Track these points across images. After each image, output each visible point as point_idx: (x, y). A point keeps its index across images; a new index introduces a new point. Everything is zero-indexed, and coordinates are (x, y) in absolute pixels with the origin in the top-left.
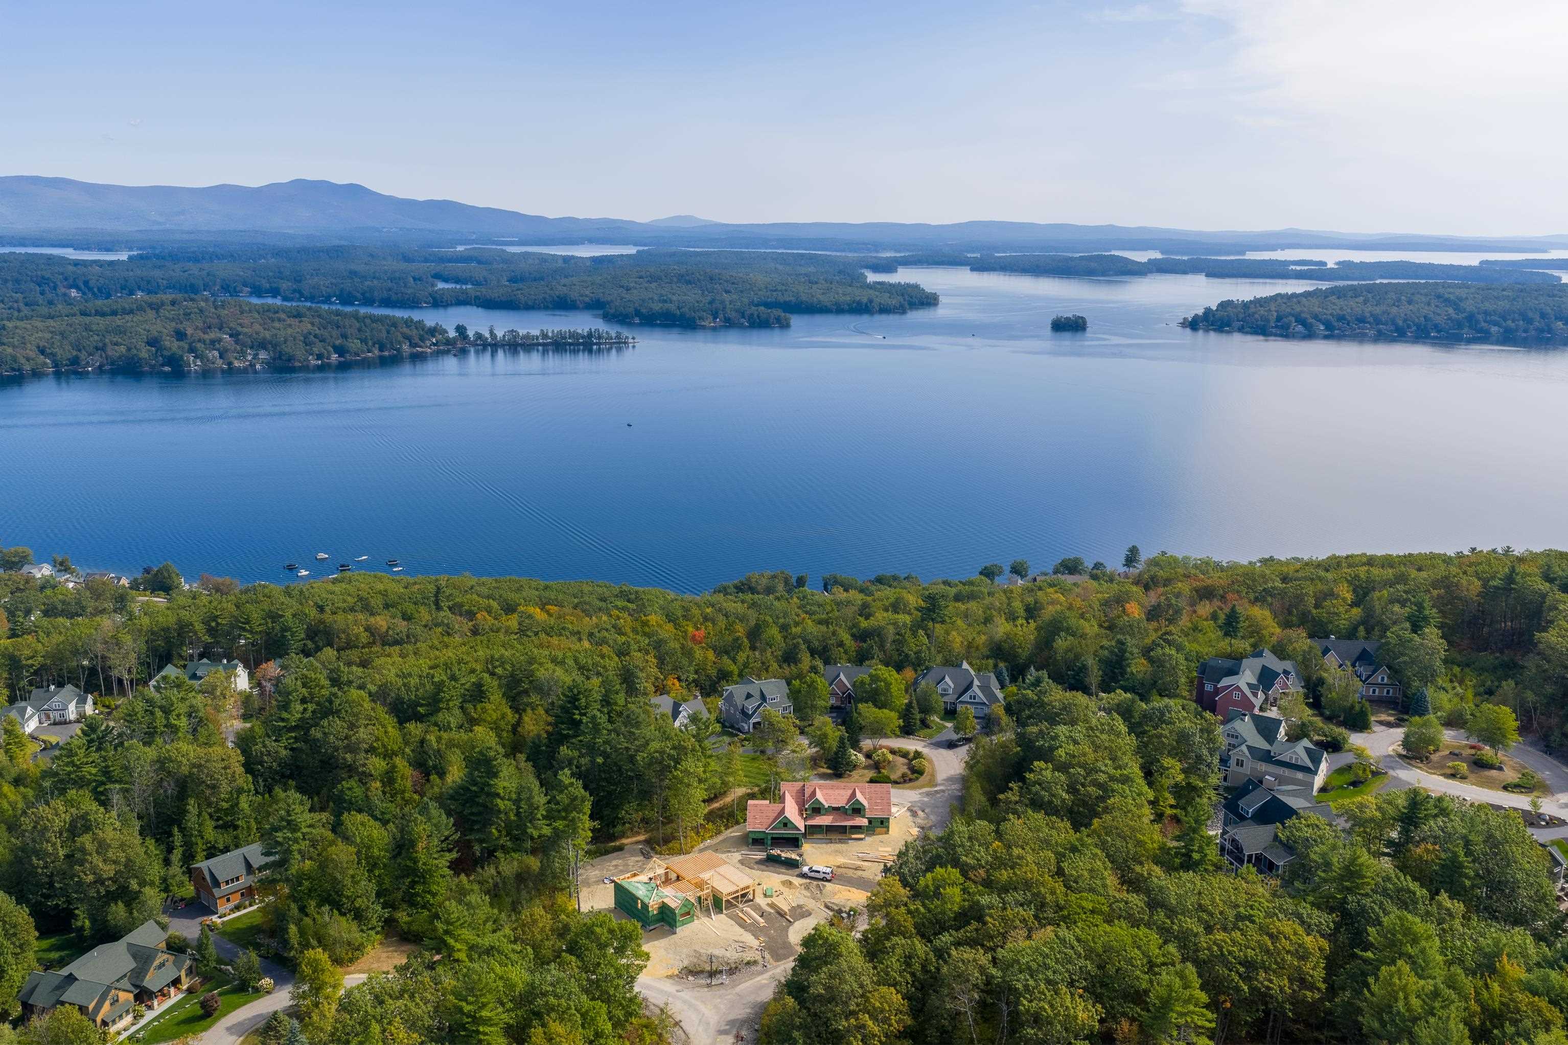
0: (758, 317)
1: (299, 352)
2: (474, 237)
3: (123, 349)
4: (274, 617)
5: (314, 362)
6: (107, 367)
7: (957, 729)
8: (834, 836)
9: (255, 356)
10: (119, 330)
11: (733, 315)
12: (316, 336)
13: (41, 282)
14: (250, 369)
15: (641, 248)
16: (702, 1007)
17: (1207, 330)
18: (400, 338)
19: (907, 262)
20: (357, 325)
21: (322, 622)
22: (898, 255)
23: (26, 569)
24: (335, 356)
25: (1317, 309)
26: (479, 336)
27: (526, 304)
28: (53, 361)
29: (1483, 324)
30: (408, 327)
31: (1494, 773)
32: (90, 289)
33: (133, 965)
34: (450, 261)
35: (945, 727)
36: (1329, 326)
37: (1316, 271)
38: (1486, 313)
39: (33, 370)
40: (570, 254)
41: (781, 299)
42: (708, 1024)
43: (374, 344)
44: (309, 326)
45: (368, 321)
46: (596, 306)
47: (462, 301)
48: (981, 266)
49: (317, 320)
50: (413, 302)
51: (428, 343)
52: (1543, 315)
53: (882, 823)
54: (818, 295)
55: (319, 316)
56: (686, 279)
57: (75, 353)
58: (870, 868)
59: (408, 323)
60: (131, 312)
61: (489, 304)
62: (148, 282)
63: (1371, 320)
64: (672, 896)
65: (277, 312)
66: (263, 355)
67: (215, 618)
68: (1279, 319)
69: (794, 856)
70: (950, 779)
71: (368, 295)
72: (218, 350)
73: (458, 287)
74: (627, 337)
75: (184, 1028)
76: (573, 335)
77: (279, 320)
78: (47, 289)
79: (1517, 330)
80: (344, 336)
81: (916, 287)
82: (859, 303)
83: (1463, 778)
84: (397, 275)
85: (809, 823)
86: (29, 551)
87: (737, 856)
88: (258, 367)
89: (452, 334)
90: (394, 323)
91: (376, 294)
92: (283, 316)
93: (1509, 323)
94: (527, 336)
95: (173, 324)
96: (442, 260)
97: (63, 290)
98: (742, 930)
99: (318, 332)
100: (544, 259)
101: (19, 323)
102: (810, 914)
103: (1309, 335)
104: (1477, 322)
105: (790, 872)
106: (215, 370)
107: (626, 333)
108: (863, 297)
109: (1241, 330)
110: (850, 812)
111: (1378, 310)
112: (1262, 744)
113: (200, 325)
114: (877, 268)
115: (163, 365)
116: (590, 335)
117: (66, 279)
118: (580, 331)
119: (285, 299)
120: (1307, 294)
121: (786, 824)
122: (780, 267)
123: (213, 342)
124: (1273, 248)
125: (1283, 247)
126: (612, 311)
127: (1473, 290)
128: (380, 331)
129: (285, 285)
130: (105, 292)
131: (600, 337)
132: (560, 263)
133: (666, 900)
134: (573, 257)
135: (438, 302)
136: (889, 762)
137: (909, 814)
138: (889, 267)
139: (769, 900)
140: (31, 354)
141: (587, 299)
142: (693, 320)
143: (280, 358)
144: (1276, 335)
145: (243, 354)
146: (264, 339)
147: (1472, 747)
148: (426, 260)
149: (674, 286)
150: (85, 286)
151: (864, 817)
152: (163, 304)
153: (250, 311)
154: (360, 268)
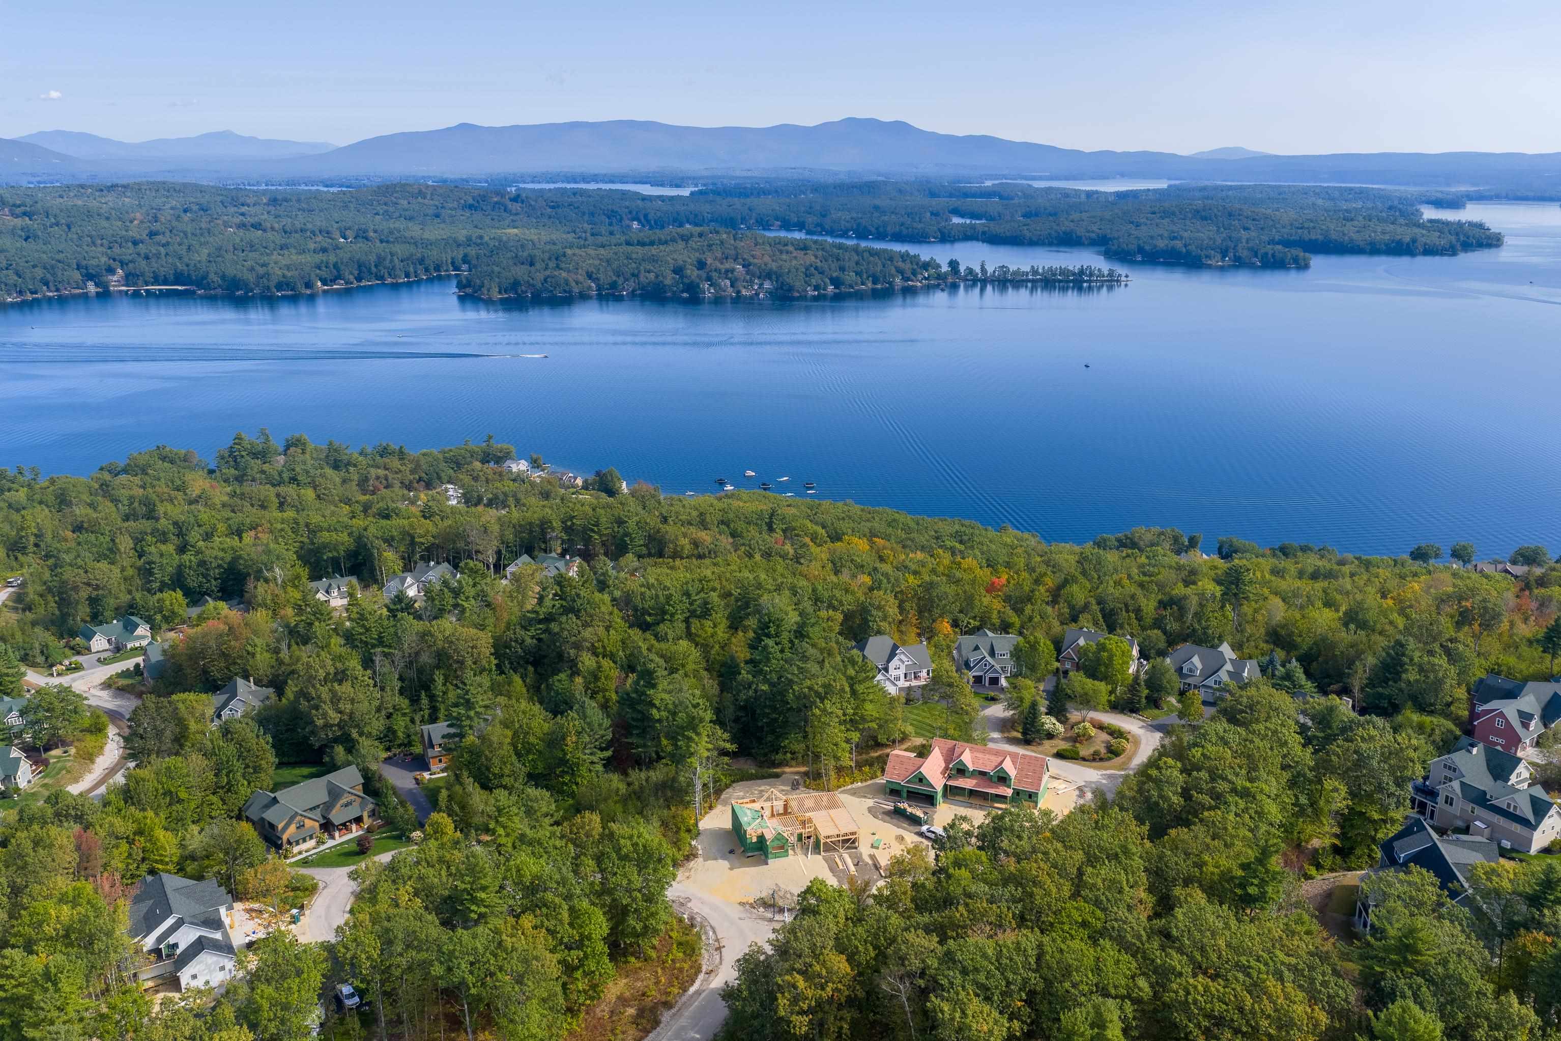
0: (1273, 256)
1: (798, 284)
2: (1006, 172)
3: (652, 276)
4: (620, 522)
5: (811, 293)
6: (639, 292)
8: (975, 802)
9: (761, 285)
10: (654, 260)
11: (1244, 254)
12: (816, 268)
13: (611, 215)
15: (1173, 182)
18: (893, 271)
19: (1480, 198)
20: (856, 258)
23: (508, 463)
24: (831, 288)
26: (970, 271)
27: (1030, 239)
28: (598, 285)
30: (904, 261)
32: (648, 221)
33: (326, 798)
34: (974, 195)
35: (1177, 710)
39: (580, 293)
41: (1306, 237)
43: (868, 277)
44: (813, 258)
46: (1101, 242)
47: (968, 236)
49: (820, 253)
50: (923, 237)
51: (920, 277)
53: (1030, 796)
54: (1351, 232)
55: (823, 249)
56: (1202, 215)
57: (614, 278)
59: (905, 257)
60: (666, 242)
61: (994, 240)
62: (696, 215)
64: (770, 828)
65: (786, 245)
66: (767, 285)
69: (919, 813)
71: (881, 229)
72: (730, 279)
73: (968, 221)
74: (1120, 275)
75: (342, 859)
76: (1064, 272)
77: (787, 252)
78: (614, 220)
80: (842, 269)
81: (1480, 226)
84: (916, 210)
85: (950, 783)
86: (513, 449)
87: (870, 802)
88: (762, 295)
89: (945, 268)
90: (891, 257)
91: (889, 228)
92: (791, 248)
94: (1017, 272)
95: (697, 255)
97: (627, 222)
99: (819, 264)
100: (1066, 194)
101: (577, 251)
106: (725, 297)
107: (1121, 270)
108: (1405, 234)
110: (994, 779)
112: (1484, 783)
113: (719, 255)
114: (1439, 204)
115: (683, 292)
116: (1082, 272)
117: (630, 212)
118: (1071, 268)
119: (809, 232)
121: (922, 779)
123: (727, 271)
126: (1114, 248)
128: (876, 264)
129: (810, 220)
130: (660, 224)
131: (1091, 275)
133: (767, 832)
134: (1097, 192)
135: (946, 237)
136: (1090, 737)
137: (1077, 792)
138: (1455, 203)
139: (873, 851)
140: (581, 278)
141: (1093, 235)
142: (1199, 258)
143: (782, 288)
145: (751, 282)
146: (771, 270)
149: (1188, 222)
150: (645, 219)
152: (692, 235)
153: (763, 244)
154: (884, 203)
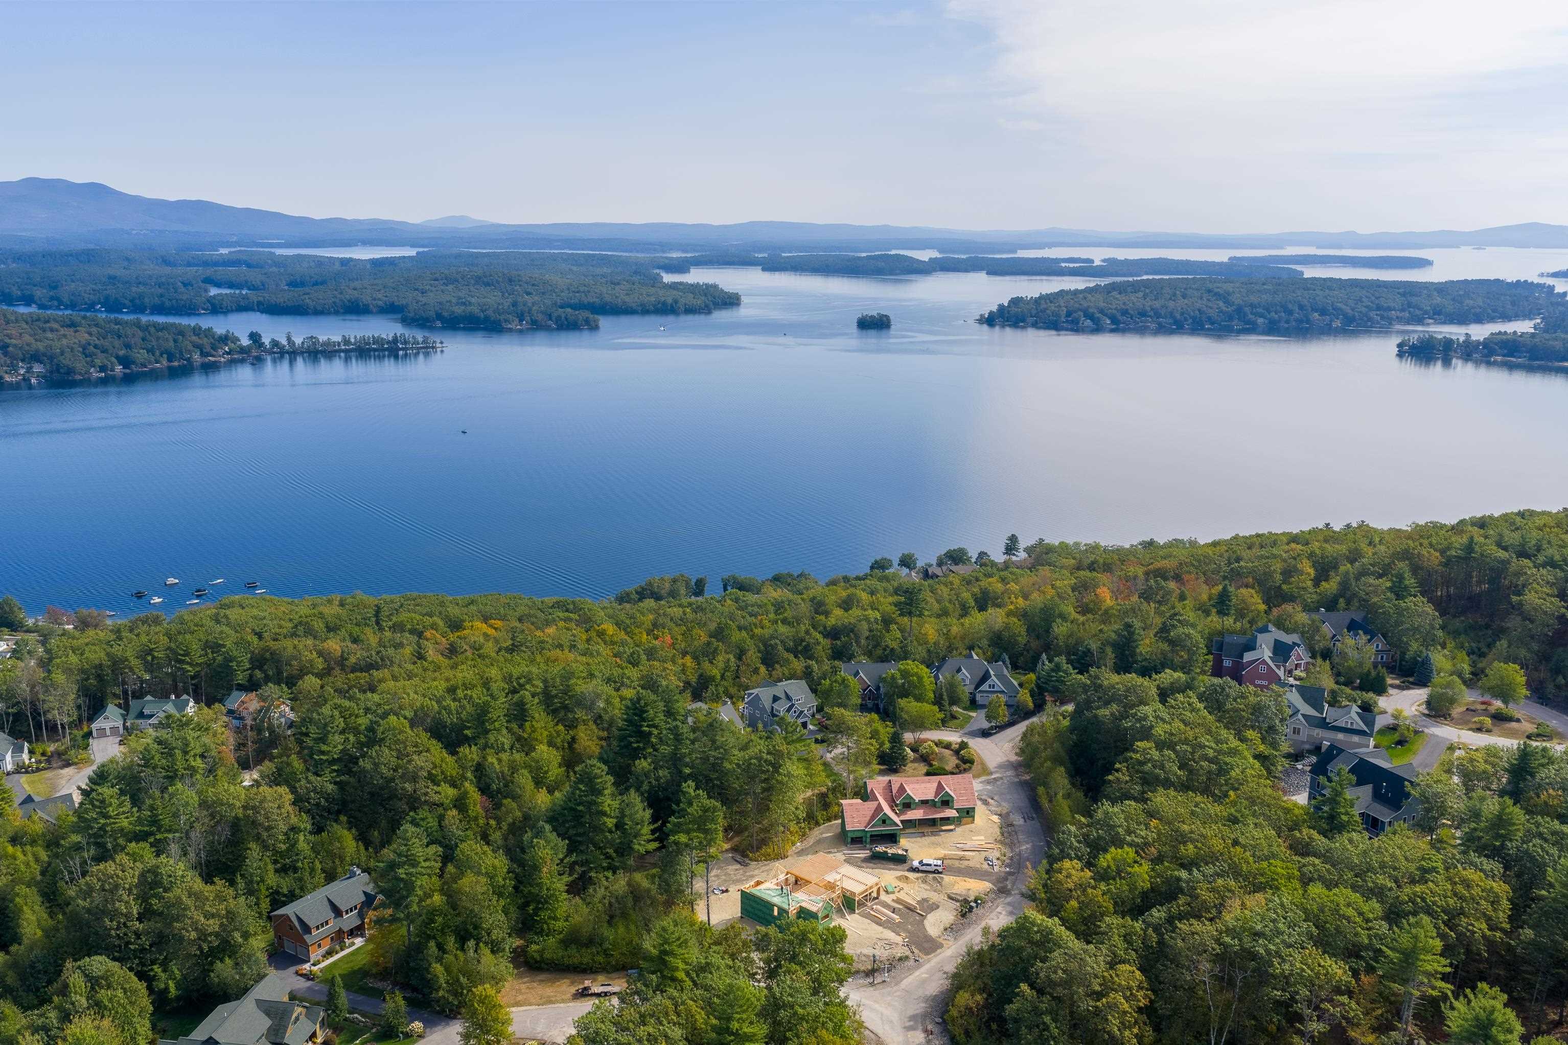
0: (566, 319)
1: (80, 365)
2: (235, 239)
4: (214, 646)
5: (95, 374)
7: (989, 718)
8: (926, 830)
9: (29, 370)
11: (540, 317)
12: (96, 347)
14: (23, 384)
15: (421, 250)
16: (877, 1006)
17: (1003, 326)
18: (190, 347)
19: (698, 262)
20: (141, 334)
21: (267, 649)
22: (689, 255)
24: (119, 368)
25: (1102, 304)
26: (275, 343)
29: (1251, 316)
30: (196, 335)
31: (1514, 725)
33: (267, 1022)
34: (217, 265)
35: (971, 717)
36: (1114, 320)
37: (1085, 269)
38: (1252, 306)
40: (348, 256)
41: (586, 300)
42: (891, 1022)
43: (161, 355)
44: (87, 336)
45: (152, 330)
46: (390, 310)
47: (243, 307)
48: (772, 265)
49: (94, 330)
50: (190, 308)
51: (220, 352)
52: (1301, 307)
53: (968, 813)
55: (97, 325)
56: (484, 281)
58: (973, 857)
59: (197, 331)
63: (1152, 313)
64: (805, 901)
65: (48, 322)
66: (38, 368)
67: (150, 652)
68: (1069, 314)
69: (899, 851)
70: (1000, 766)
73: (237, 292)
74: (434, 342)
76: (376, 340)
77: (52, 330)
79: (1279, 321)
80: (128, 346)
81: (715, 287)
82: (664, 303)
83: (1489, 731)
84: (163, 280)
85: (903, 818)
88: (33, 381)
89: (245, 342)
90: (180, 332)
91: (147, 300)
92: (55, 326)
93: (1273, 314)
94: (328, 343)
96: (206, 264)
98: (881, 928)
99: (97, 342)
100: (320, 262)
102: (938, 907)
103: (1097, 329)
104: (1245, 314)
105: (900, 867)
107: (431, 337)
109: (1035, 325)
110: (939, 804)
111: (1157, 304)
112: (1312, 712)
114: (673, 268)
116: (395, 340)
118: (384, 336)
119: (42, 307)
120: (1088, 290)
121: (885, 821)
122: (575, 268)
124: (1041, 246)
125: (1050, 245)
126: (412, 315)
127: (1237, 285)
128: (167, 340)
129: (38, 293)
131: (406, 342)
132: (337, 266)
133: (804, 905)
134: (351, 260)
135: (217, 308)
136: (937, 754)
138: (681, 267)
139: (893, 897)
141: (380, 303)
142: (498, 323)
143: (58, 371)
144: (1067, 330)
145: (14, 367)
146: (37, 351)
147: (1483, 703)
148: (189, 265)
149: (472, 288)
151: (952, 808)
153: (17, 321)
154: (117, 270)
